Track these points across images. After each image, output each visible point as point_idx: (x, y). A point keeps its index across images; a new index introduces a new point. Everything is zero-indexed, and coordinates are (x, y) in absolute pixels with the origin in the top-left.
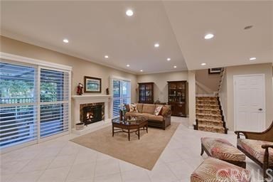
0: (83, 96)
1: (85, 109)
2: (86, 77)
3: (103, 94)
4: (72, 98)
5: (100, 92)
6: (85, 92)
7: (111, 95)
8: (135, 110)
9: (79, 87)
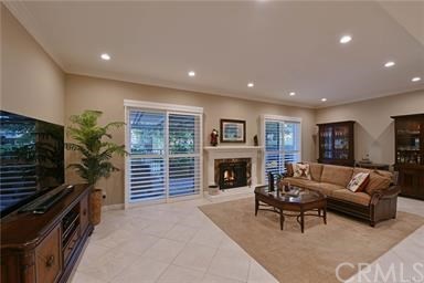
0: (218, 147)
1: (222, 166)
2: (222, 121)
3: (249, 145)
4: (204, 150)
5: (244, 141)
6: (222, 141)
7: (262, 146)
8: (303, 174)
9: (212, 134)
